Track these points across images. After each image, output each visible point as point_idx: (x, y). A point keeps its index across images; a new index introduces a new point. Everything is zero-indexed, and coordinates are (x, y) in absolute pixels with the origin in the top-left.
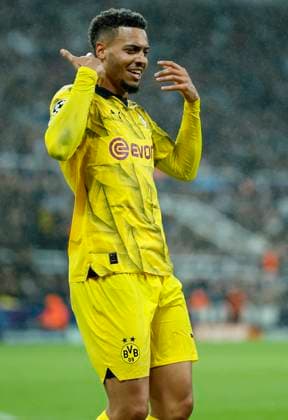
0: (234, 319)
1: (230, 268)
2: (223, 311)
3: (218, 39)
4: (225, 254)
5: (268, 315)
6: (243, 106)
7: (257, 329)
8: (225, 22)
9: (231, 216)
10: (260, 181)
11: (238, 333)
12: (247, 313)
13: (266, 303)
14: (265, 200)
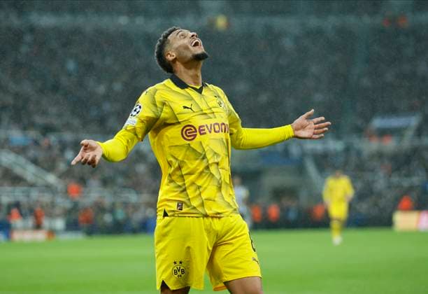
0: (38, 227)
1: (35, 194)
2: (30, 222)
3: (24, 49)
4: (32, 185)
5: (59, 224)
6: (41, 91)
7: (52, 233)
8: (28, 38)
9: (35, 162)
10: (53, 138)
11: (40, 236)
12: (46, 223)
13: (58, 216)
14: (56, 151)
